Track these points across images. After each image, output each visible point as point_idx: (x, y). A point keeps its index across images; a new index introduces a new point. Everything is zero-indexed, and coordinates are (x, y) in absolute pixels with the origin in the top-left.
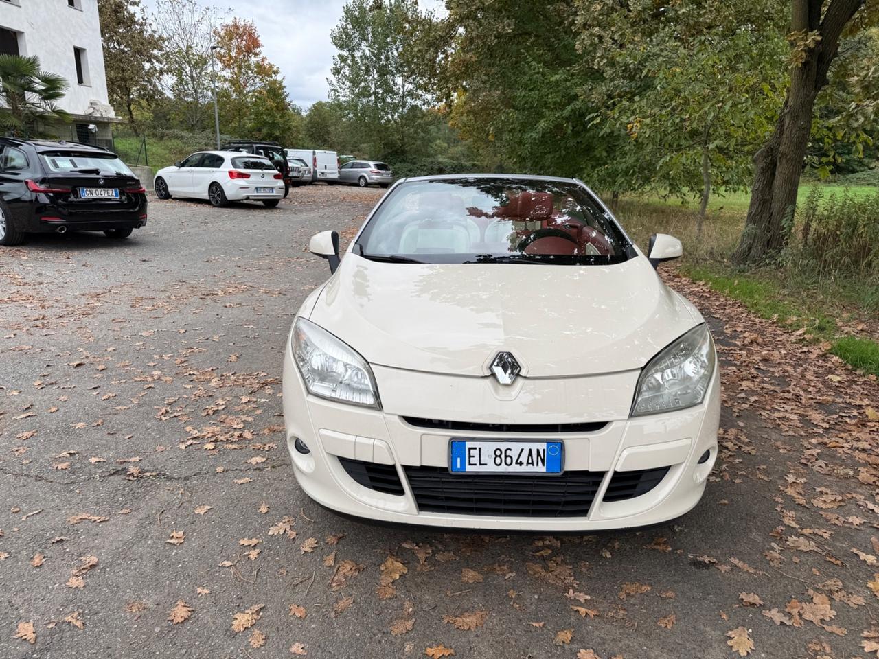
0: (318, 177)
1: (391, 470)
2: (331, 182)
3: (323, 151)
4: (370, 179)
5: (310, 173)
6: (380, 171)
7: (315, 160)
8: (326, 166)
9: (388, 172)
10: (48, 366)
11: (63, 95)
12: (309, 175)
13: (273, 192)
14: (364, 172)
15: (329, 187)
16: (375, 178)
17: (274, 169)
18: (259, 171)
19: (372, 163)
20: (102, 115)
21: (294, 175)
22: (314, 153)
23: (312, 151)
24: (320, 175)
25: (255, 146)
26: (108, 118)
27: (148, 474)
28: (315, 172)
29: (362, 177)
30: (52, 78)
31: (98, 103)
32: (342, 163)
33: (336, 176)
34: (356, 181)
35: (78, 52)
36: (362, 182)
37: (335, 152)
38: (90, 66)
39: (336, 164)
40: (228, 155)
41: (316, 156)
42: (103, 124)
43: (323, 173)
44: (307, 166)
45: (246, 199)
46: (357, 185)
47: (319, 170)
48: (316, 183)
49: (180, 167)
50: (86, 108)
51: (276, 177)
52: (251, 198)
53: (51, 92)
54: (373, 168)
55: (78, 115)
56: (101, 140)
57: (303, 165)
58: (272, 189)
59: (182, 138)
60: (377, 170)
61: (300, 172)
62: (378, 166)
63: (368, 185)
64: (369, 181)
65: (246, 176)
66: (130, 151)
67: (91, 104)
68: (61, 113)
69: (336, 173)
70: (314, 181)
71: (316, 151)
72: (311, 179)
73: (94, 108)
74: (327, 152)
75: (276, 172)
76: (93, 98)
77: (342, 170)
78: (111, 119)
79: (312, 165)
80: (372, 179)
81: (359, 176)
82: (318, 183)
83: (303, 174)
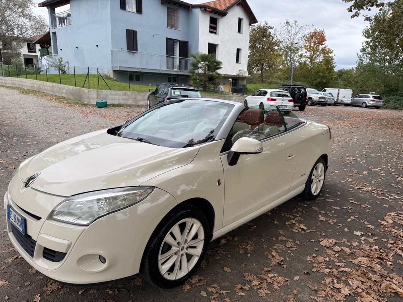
0: (339, 102)
2: (346, 105)
3: (344, 89)
4: (369, 104)
5: (334, 100)
6: (375, 100)
7: (339, 93)
8: (344, 97)
9: (380, 100)
12: (333, 101)
13: (286, 107)
14: (366, 100)
16: (372, 103)
17: (290, 97)
18: (282, 98)
19: (371, 96)
20: (242, 75)
22: (339, 90)
23: (338, 89)
24: (340, 101)
28: (338, 99)
29: (365, 102)
31: (242, 70)
32: (354, 95)
33: (349, 102)
34: (361, 105)
35: (238, 51)
36: (364, 105)
37: (351, 90)
38: (243, 56)
39: (351, 96)
40: (269, 91)
41: (340, 92)
42: (243, 78)
43: (342, 100)
44: (333, 96)
45: (272, 111)
46: (361, 107)
47: (340, 99)
48: (337, 105)
49: (252, 96)
50: (237, 72)
51: (290, 101)
52: (275, 110)
54: (372, 98)
56: (241, 85)
57: (331, 96)
58: (286, 106)
59: (278, 83)
60: (374, 99)
62: (375, 97)
63: (367, 107)
64: (368, 105)
65: (275, 100)
66: (253, 89)
67: (240, 70)
69: (350, 100)
70: (336, 104)
71: (340, 89)
72: (334, 103)
73: (240, 72)
74: (346, 89)
75: (291, 98)
76: (241, 68)
77: (354, 99)
78: (246, 76)
79: (337, 96)
80: (370, 104)
81: (363, 102)
82: (338, 105)
83: (328, 100)
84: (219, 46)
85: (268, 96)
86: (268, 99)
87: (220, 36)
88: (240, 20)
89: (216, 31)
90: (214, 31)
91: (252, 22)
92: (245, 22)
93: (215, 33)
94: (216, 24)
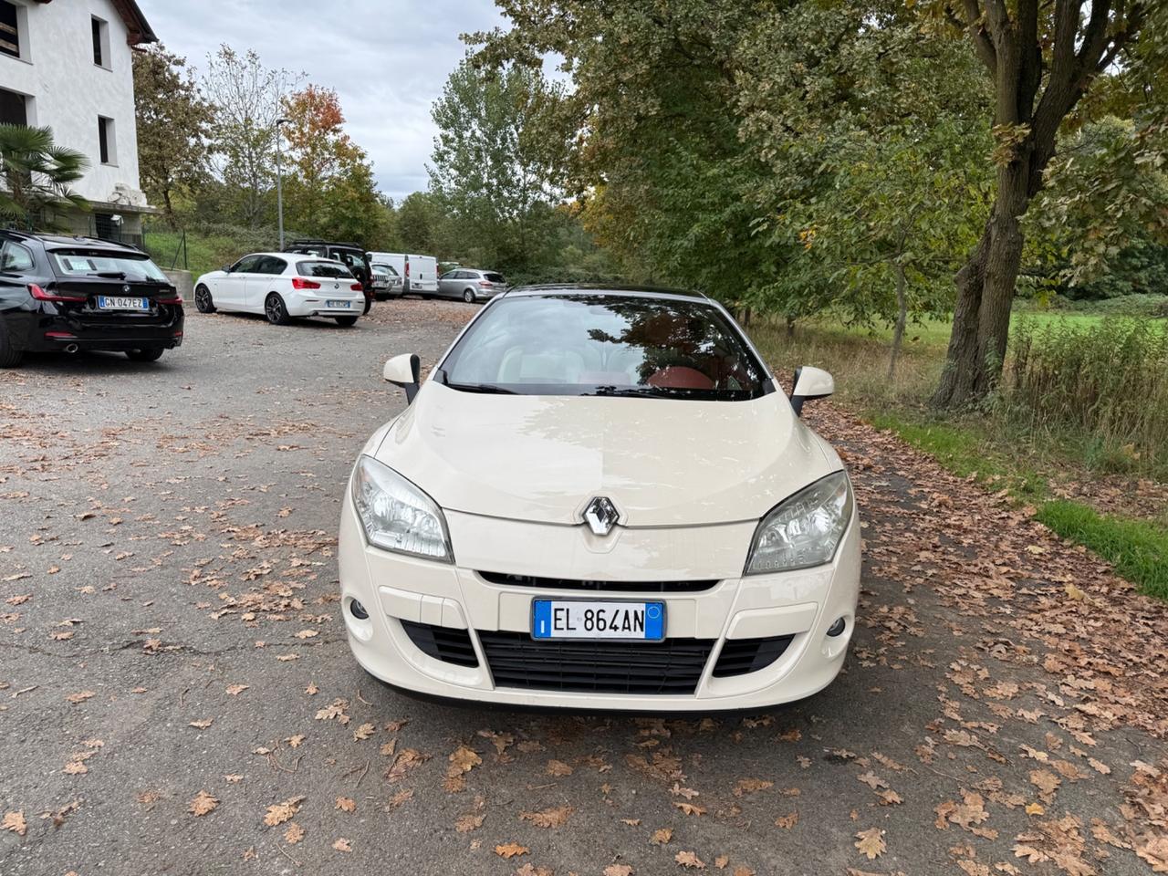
0: (411, 288)
1: (463, 635)
2: (428, 296)
3: (418, 256)
4: (479, 292)
5: (401, 283)
6: (492, 283)
7: (407, 267)
8: (421, 276)
9: (502, 284)
10: (48, 517)
11: (81, 176)
12: (399, 286)
13: (349, 306)
14: (472, 284)
15: (425, 301)
16: (484, 292)
18: (333, 279)
19: (481, 273)
20: (130, 202)
21: (380, 286)
22: (407, 259)
23: (404, 255)
24: (413, 287)
25: (328, 247)
26: (137, 208)
27: (170, 648)
28: (407, 282)
29: (469, 290)
30: (69, 155)
31: (126, 188)
32: (442, 271)
33: (434, 288)
34: (460, 296)
35: (104, 123)
36: (469, 297)
37: (434, 258)
38: (118, 141)
39: (435, 273)
40: (292, 259)
41: (410, 262)
42: (131, 214)
43: (417, 284)
44: (396, 274)
45: (313, 315)
46: (462, 300)
47: (413, 281)
48: (408, 296)
49: (229, 272)
50: (110, 194)
52: (320, 313)
53: (66, 172)
54: (483, 280)
55: (99, 203)
56: (127, 235)
57: (392, 273)
58: (348, 303)
59: (234, 234)
60: (487, 282)
61: (387, 282)
62: (490, 277)
63: (475, 300)
64: (477, 295)
65: (315, 286)
66: (164, 250)
67: (117, 188)
68: (78, 200)
69: (434, 284)
70: (406, 294)
71: (409, 256)
72: (401, 291)
73: (120, 194)
74: (423, 257)
76: (121, 182)
77: (443, 280)
78: (142, 208)
79: (403, 273)
80: (481, 293)
81: (465, 288)
82: (410, 297)
83: (391, 285)
84: (37, 99)
85: (290, 273)
86: (295, 282)
87: (35, 67)
88: (97, 25)
89: (18, 49)
90: (11, 47)
91: (138, 36)
92: (115, 35)
93: (16, 54)
94: (14, 24)
